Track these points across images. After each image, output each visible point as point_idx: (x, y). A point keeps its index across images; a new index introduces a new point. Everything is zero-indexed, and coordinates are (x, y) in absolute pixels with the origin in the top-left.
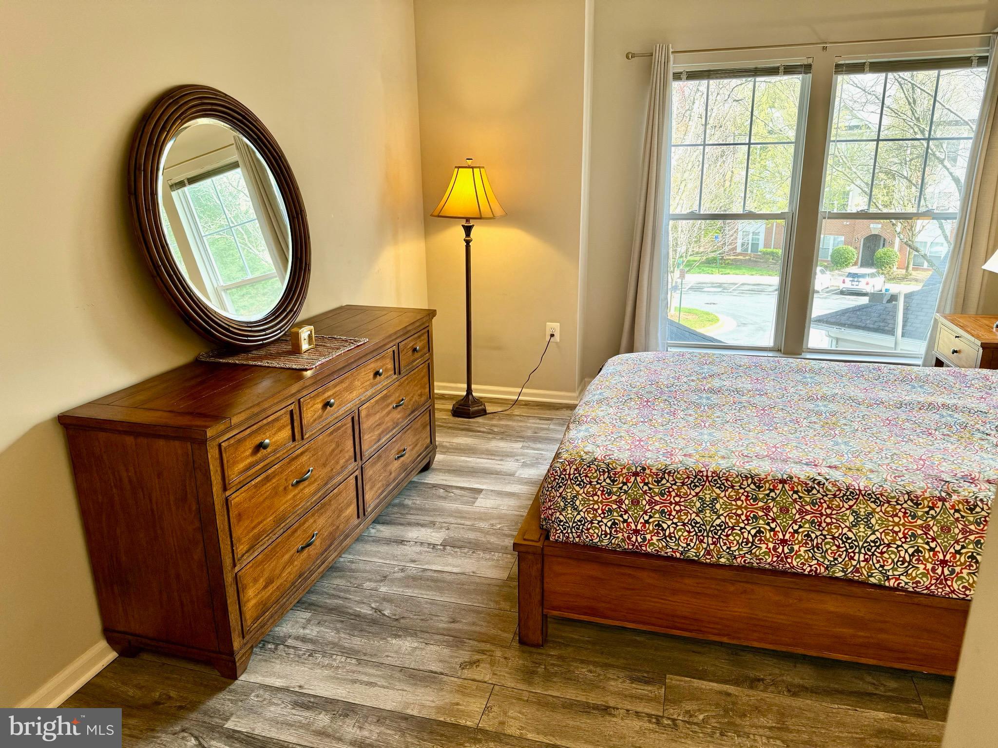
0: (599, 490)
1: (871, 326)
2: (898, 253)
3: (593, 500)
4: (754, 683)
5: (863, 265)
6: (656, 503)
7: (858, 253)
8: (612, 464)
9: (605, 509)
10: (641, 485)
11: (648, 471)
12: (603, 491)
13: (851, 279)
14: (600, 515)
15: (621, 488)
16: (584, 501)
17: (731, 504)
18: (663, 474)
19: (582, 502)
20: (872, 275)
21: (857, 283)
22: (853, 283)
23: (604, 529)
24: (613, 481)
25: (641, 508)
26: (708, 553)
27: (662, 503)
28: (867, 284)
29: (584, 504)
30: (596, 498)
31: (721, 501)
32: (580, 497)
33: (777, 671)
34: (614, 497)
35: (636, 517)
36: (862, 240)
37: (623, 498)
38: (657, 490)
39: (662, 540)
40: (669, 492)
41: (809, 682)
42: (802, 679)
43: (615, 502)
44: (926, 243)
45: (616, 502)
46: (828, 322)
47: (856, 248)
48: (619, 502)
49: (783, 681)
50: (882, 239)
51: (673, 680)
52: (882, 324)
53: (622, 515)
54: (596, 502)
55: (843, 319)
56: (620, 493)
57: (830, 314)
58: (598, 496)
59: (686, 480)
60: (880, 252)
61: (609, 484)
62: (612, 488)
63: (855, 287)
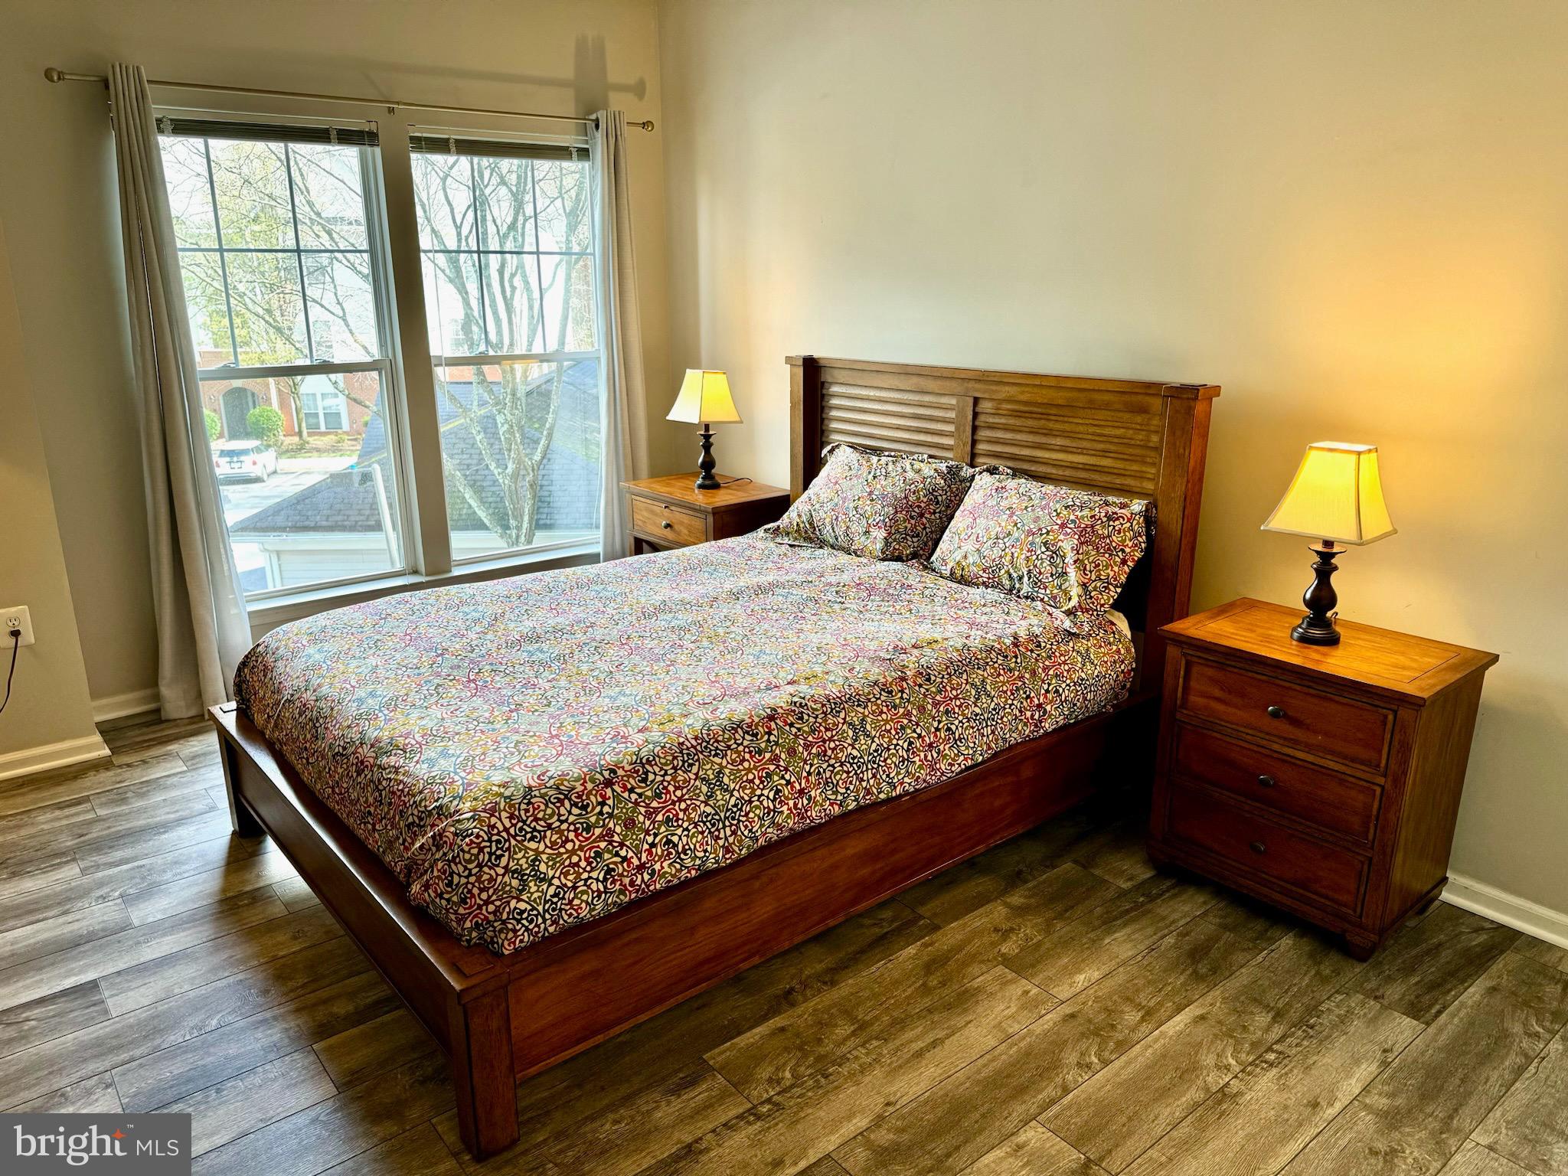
0: (569, 831)
1: (324, 523)
2: (280, 412)
3: (567, 851)
4: (787, 999)
5: (233, 436)
6: (656, 811)
7: (221, 418)
8: (562, 784)
9: (590, 857)
10: (626, 795)
11: (620, 772)
12: (576, 830)
13: (228, 459)
14: (584, 869)
15: (601, 813)
16: (553, 859)
17: (739, 771)
18: (642, 767)
19: (550, 863)
20: (258, 450)
21: (239, 464)
22: (233, 465)
23: (595, 889)
24: (584, 808)
25: (640, 829)
26: (727, 850)
27: (663, 808)
28: (254, 463)
29: (555, 864)
30: (569, 846)
31: (727, 771)
32: (544, 857)
33: (793, 971)
34: (598, 831)
35: (637, 846)
36: (221, 398)
37: (611, 825)
38: (649, 793)
39: (675, 862)
40: (665, 788)
41: (830, 961)
42: (821, 961)
43: (601, 837)
44: (314, 395)
45: (604, 836)
46: (255, 529)
47: (215, 411)
48: (607, 835)
49: (809, 977)
50: (249, 395)
51: (717, 1056)
52: (340, 518)
53: (617, 852)
54: (573, 852)
55: (280, 520)
56: (604, 820)
57: (256, 515)
58: (572, 841)
59: (675, 762)
60: (253, 412)
61: (580, 815)
62: (588, 818)
63: (236, 471)
